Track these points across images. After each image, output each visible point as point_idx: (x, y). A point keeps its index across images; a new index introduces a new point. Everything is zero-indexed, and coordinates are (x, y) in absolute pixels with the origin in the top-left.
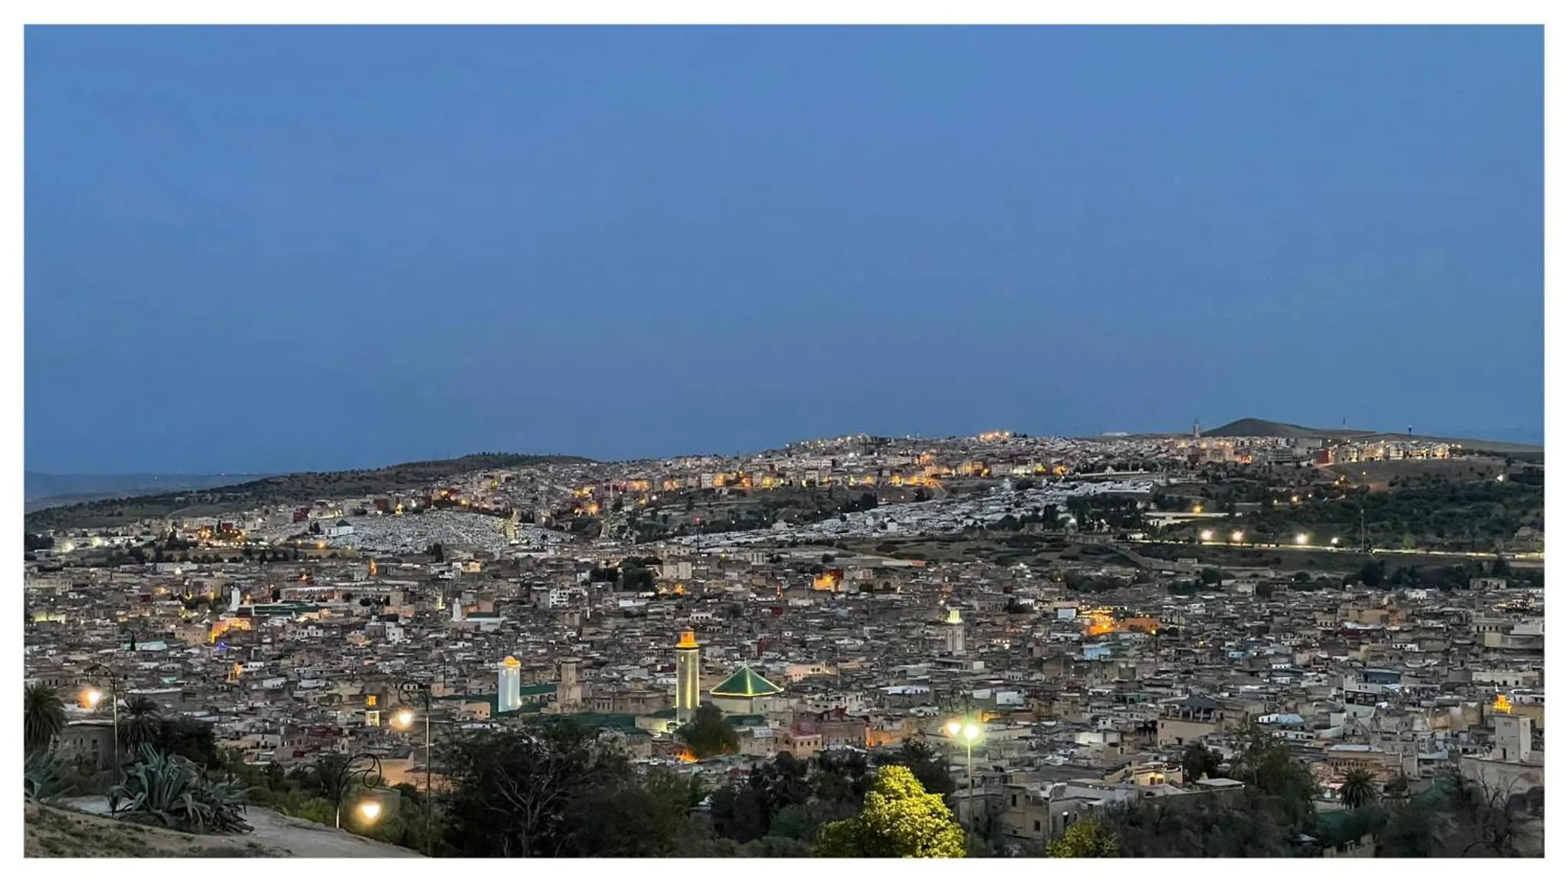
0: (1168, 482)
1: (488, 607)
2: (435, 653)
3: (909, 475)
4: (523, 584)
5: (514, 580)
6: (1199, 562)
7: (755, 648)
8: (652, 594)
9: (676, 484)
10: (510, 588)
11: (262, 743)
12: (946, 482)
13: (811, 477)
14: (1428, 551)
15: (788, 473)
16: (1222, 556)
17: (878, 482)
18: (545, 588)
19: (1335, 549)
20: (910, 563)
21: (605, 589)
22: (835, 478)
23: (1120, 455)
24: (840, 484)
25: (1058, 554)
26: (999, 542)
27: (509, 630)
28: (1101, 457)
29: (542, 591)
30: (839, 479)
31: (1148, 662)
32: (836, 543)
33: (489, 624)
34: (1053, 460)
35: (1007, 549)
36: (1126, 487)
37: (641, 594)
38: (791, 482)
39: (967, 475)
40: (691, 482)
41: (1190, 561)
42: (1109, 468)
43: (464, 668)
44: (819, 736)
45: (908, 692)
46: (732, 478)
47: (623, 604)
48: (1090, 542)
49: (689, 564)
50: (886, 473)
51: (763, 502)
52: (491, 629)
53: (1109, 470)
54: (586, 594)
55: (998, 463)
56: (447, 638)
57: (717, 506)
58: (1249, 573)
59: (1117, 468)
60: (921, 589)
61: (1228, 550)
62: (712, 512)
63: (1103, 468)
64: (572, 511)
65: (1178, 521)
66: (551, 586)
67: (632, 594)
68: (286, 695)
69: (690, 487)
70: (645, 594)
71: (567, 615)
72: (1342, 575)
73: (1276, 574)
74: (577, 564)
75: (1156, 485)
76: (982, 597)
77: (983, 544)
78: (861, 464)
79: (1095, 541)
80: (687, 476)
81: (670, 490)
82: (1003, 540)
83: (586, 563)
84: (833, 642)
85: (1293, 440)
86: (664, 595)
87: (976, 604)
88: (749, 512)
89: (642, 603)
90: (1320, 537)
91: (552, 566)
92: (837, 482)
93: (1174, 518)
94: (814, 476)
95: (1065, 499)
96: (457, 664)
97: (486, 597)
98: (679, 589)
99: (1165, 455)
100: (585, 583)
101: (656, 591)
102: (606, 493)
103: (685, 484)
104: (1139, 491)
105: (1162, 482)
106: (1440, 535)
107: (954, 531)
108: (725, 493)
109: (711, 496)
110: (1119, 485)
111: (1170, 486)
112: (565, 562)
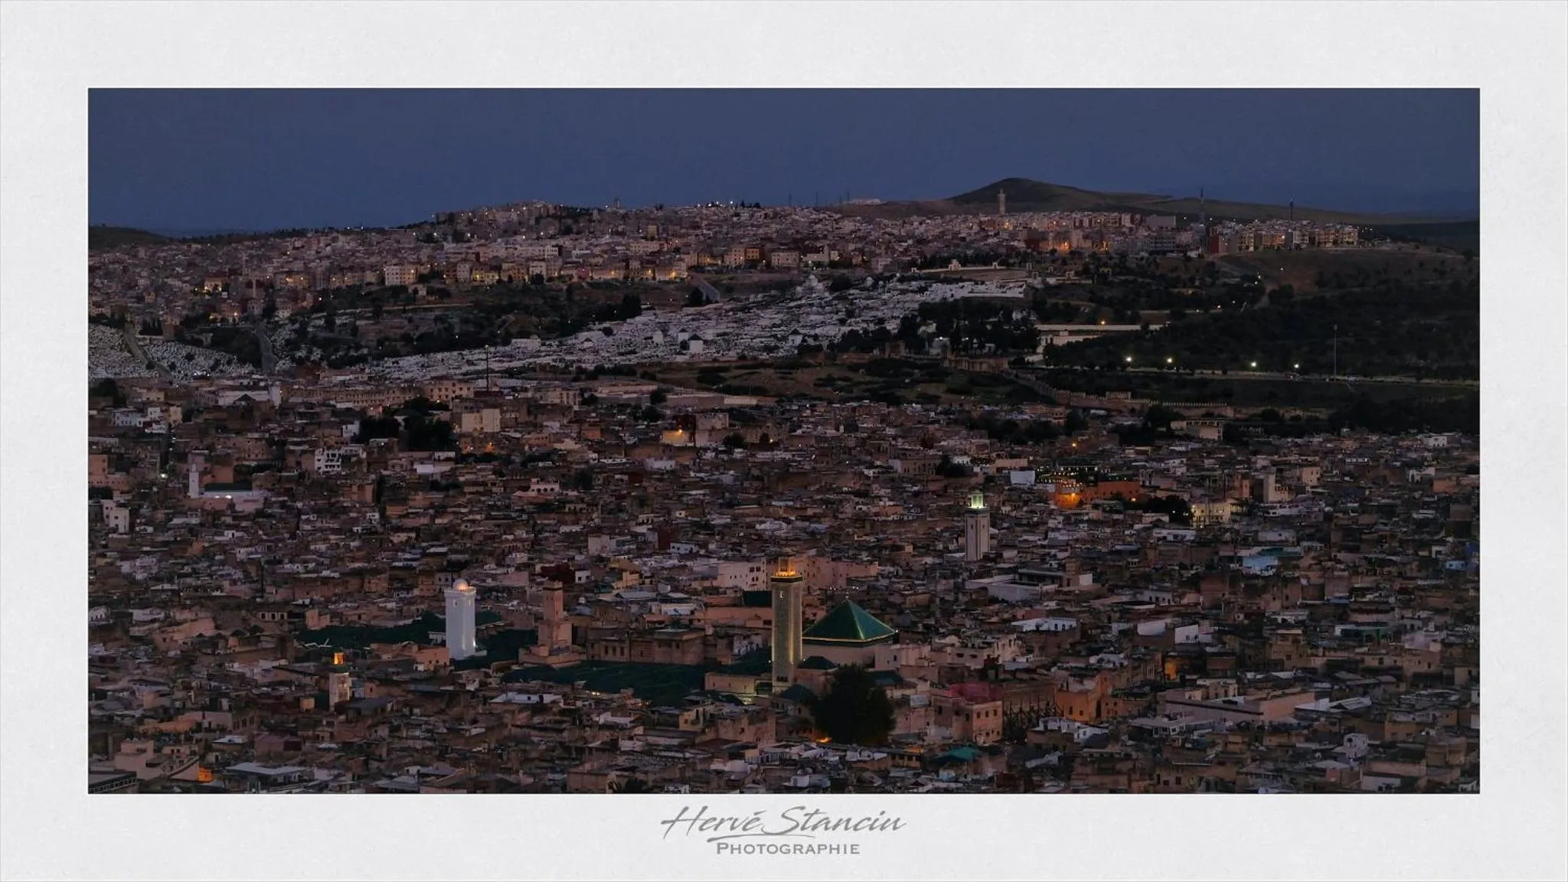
0: (1044, 282)
1: (226, 475)
2: (196, 548)
3: (668, 266)
4: (271, 442)
5: (256, 435)
6: (1133, 397)
7: (653, 538)
8: (452, 454)
9: (349, 279)
10: (250, 447)
11: (206, 725)
12: (714, 277)
13: (537, 271)
14: (1419, 378)
15: (505, 266)
16: (1155, 386)
17: (626, 278)
18: (306, 447)
19: (1299, 378)
20: (753, 401)
21: (388, 448)
22: (570, 272)
23: (936, 238)
24: (575, 279)
25: (943, 387)
26: (854, 368)
27: (277, 510)
28: (910, 242)
29: (304, 452)
30: (574, 272)
31: (1340, 578)
32: (640, 371)
33: (246, 501)
34: (851, 247)
35: (868, 378)
36: (990, 289)
37: (437, 455)
38: (510, 277)
39: (738, 267)
40: (370, 277)
41: (1121, 396)
42: (955, 262)
43: (253, 570)
44: (999, 703)
45: (1044, 627)
46: (426, 272)
47: (422, 469)
48: (977, 368)
49: (497, 411)
50: (635, 265)
51: (477, 304)
52: (250, 508)
53: (955, 265)
54: (364, 456)
55: (778, 250)
56: (202, 525)
57: (414, 311)
58: (1202, 411)
59: (964, 262)
60: (813, 442)
61: (1161, 378)
62: (410, 320)
63: (946, 262)
64: (206, 316)
65: (1080, 338)
66: (314, 445)
67: (425, 454)
68: (118, 634)
69: (369, 284)
70: (443, 455)
71: (355, 489)
72: (1323, 414)
73: (1235, 411)
74: (335, 412)
75: (1031, 287)
76: (902, 455)
77: (836, 373)
78: (597, 250)
79: (985, 367)
80: (363, 270)
81: (338, 289)
82: (861, 366)
83: (348, 409)
84: (751, 526)
85: (1138, 216)
86: (470, 455)
87: (897, 465)
88: (465, 321)
89: (446, 468)
90: (1275, 360)
91: (302, 415)
92: (571, 277)
93: (1071, 333)
94: (539, 268)
95: (916, 306)
96: (241, 565)
97: (223, 460)
98: (490, 447)
99: (996, 240)
100: (356, 439)
101: (458, 450)
102: (248, 292)
103: (362, 280)
104: (1009, 294)
105: (1037, 282)
106: (1422, 356)
107: (781, 353)
108: (423, 292)
109: (402, 296)
110: (981, 288)
111: (1048, 287)
112: (317, 410)
